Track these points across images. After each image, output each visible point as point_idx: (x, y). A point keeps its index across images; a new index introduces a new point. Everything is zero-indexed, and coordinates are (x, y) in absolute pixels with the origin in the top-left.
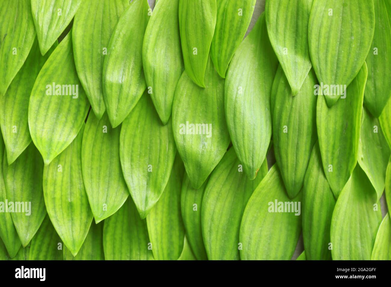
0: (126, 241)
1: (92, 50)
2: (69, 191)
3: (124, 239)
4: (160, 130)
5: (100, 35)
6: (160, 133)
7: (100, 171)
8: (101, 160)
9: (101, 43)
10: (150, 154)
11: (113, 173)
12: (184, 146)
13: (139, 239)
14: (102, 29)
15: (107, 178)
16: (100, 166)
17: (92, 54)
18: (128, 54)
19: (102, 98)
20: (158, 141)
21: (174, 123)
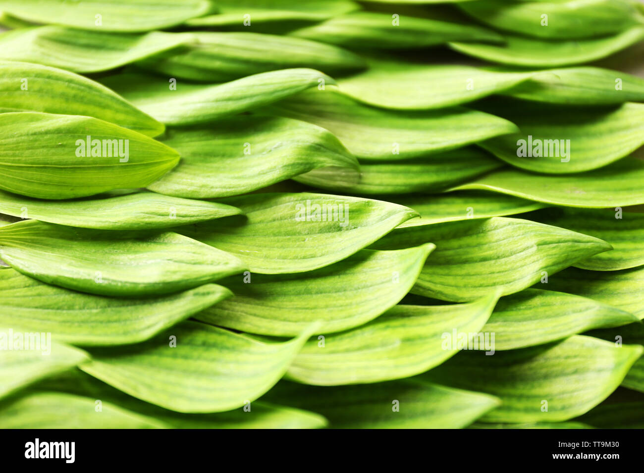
0: (467, 269)
1: (92, 322)
2: (379, 350)
3: (463, 272)
4: (254, 223)
5: (65, 312)
6: (260, 222)
7: (335, 306)
8: (315, 308)
9: (80, 309)
10: (299, 233)
11: (339, 285)
12: (283, 166)
13: (460, 247)
14: (53, 309)
15: (349, 293)
16: (327, 307)
17: (101, 322)
18: (107, 263)
19: (191, 292)
20: (276, 223)
21: (243, 188)
